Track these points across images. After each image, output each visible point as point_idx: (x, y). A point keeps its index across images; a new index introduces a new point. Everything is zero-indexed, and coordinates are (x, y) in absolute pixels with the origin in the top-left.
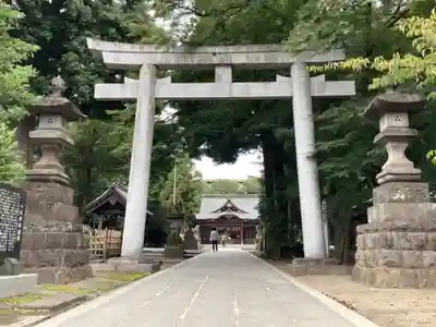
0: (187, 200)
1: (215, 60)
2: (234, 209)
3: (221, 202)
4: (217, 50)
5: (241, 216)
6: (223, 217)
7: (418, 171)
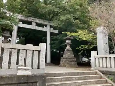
1: (32, 21)
4: (33, 18)
7: (71, 49)
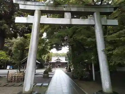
0: (49, 58)
1: (65, 9)
2: (59, 60)
3: (57, 58)
5: (61, 61)
6: (57, 62)
